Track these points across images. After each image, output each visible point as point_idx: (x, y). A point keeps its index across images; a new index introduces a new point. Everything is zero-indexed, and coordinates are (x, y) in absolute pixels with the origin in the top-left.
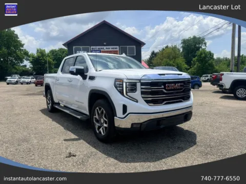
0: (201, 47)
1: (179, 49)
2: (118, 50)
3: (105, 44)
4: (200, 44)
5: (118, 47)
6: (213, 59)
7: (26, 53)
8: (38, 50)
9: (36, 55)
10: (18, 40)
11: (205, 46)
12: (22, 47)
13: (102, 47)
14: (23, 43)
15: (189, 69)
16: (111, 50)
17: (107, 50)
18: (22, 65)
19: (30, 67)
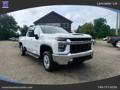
0: (104, 23)
1: (92, 24)
2: (59, 25)
3: (53, 22)
4: (103, 22)
5: (59, 24)
6: (110, 29)
7: (19, 27)
8: (24, 26)
9: (23, 28)
10: (15, 21)
11: (106, 23)
12: (17, 24)
13: (52, 24)
14: (17, 22)
15: (97, 34)
16: (56, 25)
17: (54, 25)
18: (16, 33)
19: (21, 34)
